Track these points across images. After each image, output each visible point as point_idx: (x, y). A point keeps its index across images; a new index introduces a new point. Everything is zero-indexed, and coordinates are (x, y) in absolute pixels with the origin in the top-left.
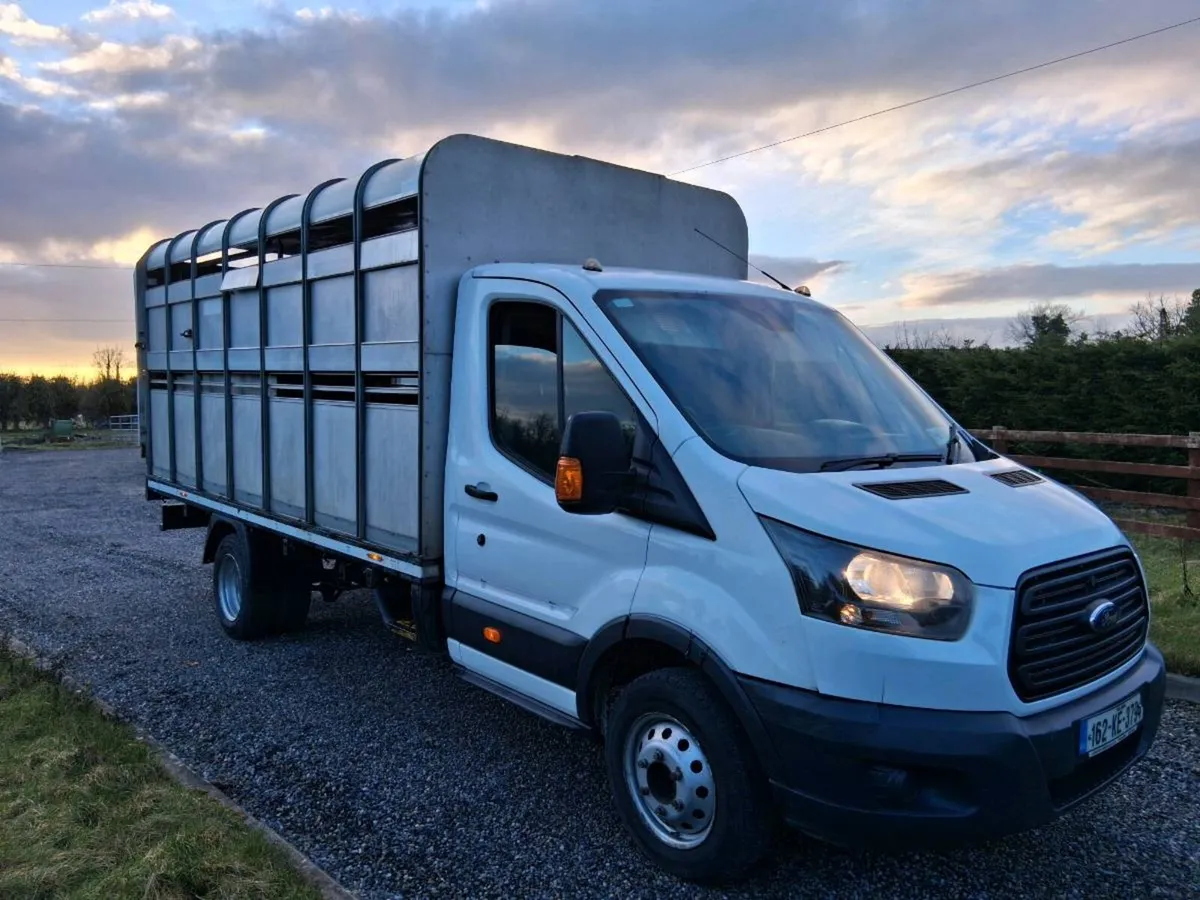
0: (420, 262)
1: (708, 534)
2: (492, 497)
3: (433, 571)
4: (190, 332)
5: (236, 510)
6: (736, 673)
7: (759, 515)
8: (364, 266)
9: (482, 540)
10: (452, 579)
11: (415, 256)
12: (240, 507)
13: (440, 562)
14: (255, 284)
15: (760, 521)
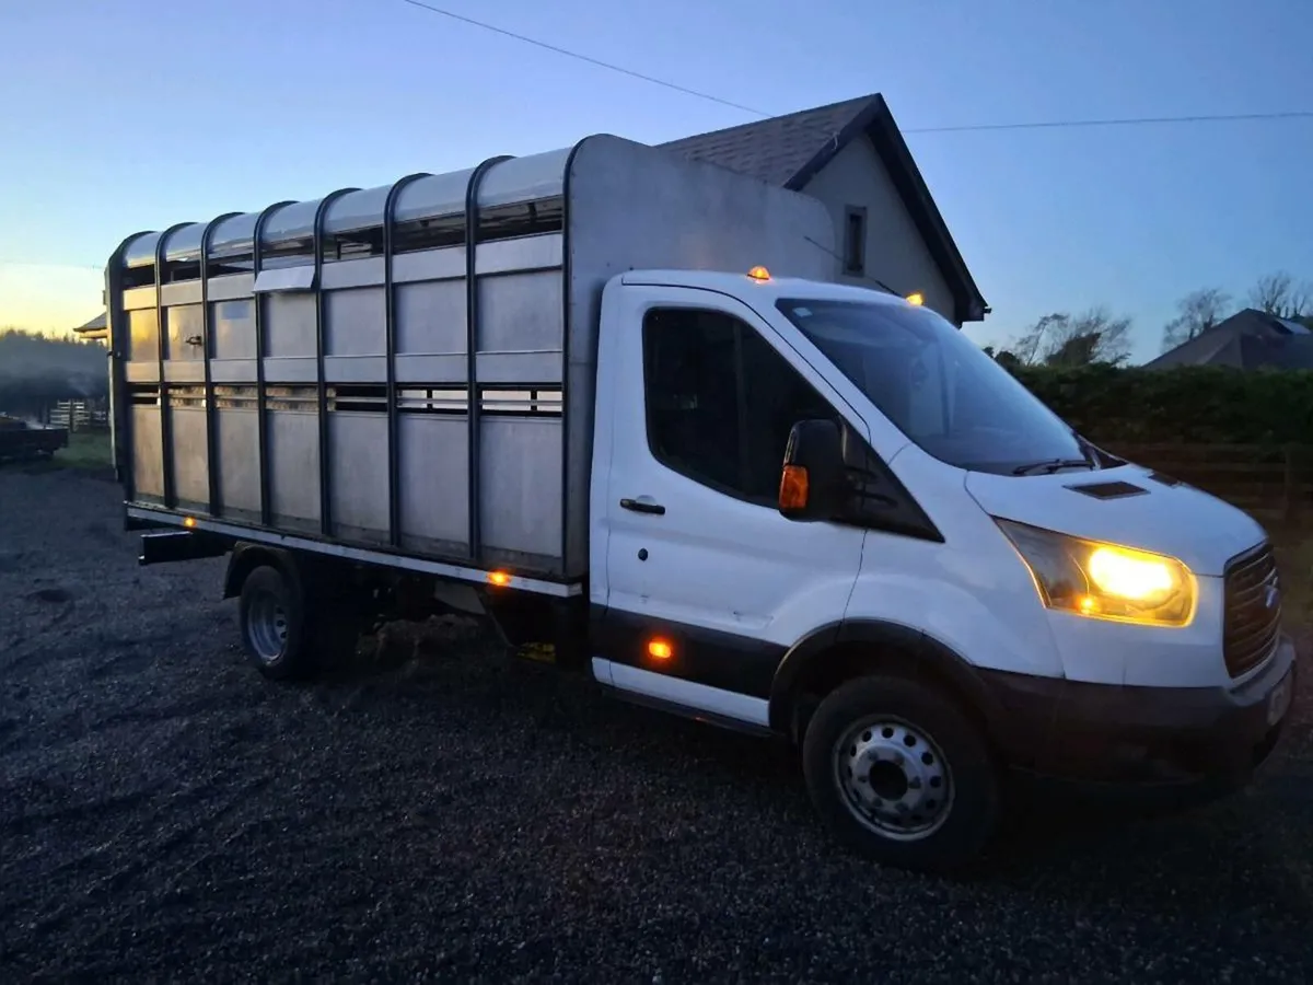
0: (566, 268)
1: (934, 536)
2: (660, 511)
3: (577, 589)
4: (199, 338)
5: (279, 537)
6: (975, 667)
7: (995, 518)
8: (480, 269)
9: (643, 555)
10: (598, 596)
11: (558, 260)
12: (284, 535)
13: (584, 580)
14: (309, 285)
15: (996, 523)
